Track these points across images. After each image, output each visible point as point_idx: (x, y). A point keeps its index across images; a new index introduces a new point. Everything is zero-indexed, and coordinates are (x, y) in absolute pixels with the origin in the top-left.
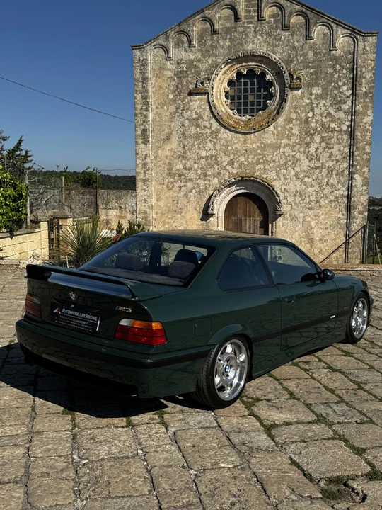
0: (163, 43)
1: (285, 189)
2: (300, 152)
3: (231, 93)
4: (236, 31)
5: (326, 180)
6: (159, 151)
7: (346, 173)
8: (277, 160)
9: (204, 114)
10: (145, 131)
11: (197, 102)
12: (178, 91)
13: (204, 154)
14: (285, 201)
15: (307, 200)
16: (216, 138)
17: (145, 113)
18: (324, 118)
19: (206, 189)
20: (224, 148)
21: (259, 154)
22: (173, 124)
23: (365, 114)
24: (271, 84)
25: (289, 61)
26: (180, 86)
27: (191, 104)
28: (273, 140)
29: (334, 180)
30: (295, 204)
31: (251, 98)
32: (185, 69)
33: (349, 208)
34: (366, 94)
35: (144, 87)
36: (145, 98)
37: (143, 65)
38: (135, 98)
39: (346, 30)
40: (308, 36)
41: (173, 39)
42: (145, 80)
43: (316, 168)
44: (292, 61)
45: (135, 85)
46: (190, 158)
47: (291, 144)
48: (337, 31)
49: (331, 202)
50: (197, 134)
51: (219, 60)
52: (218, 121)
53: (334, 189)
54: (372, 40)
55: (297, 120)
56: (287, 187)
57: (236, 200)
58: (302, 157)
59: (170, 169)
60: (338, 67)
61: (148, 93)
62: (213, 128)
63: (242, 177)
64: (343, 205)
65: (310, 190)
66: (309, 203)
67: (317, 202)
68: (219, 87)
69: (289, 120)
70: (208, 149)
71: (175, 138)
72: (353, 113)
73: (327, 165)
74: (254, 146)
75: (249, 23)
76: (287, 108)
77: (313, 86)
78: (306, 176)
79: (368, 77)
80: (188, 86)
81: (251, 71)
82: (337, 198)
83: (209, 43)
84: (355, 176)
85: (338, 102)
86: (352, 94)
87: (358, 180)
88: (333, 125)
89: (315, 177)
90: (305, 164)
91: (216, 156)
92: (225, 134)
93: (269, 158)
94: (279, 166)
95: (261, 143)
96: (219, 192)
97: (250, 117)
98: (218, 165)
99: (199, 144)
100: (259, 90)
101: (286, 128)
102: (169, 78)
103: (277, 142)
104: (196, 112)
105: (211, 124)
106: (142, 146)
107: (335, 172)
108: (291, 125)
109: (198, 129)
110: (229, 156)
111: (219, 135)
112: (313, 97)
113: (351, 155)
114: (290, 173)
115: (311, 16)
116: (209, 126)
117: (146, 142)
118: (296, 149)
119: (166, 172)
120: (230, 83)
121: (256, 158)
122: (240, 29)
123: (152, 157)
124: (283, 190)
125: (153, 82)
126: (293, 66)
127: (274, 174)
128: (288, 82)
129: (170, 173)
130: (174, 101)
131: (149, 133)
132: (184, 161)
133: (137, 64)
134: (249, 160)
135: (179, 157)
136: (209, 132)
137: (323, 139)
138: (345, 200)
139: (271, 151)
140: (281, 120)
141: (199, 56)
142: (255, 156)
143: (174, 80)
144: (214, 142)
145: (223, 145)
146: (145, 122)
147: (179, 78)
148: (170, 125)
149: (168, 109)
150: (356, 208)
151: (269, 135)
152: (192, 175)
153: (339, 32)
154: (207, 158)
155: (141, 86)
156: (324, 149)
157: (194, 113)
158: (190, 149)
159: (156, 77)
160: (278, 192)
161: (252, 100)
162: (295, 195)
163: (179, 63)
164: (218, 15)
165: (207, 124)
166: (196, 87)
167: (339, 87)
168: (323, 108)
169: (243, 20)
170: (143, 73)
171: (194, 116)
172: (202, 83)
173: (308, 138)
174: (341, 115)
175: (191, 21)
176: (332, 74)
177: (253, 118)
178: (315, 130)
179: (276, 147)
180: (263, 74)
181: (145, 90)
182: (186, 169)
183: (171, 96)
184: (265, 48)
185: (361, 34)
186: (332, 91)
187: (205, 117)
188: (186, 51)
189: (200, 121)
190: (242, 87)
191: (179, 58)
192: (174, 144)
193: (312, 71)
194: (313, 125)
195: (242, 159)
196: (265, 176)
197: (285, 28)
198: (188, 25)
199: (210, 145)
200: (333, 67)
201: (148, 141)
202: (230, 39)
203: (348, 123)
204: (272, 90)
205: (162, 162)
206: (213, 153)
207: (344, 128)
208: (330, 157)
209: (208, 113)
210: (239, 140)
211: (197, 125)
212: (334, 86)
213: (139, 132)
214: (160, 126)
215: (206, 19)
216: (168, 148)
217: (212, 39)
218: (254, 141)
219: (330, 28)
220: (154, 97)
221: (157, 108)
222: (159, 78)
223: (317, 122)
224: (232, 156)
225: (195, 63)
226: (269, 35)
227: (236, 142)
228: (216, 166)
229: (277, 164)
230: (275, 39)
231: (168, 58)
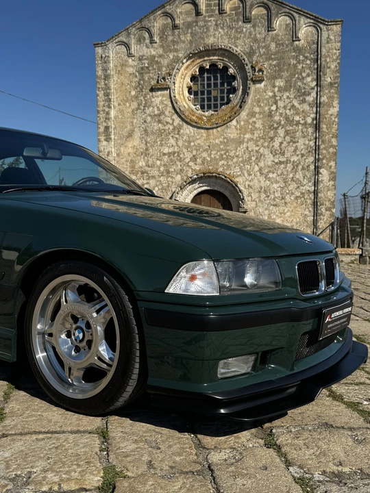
0: (125, 40)
1: (249, 185)
2: (264, 147)
3: (194, 88)
4: (197, 25)
5: (291, 176)
6: (122, 149)
7: (312, 167)
8: (240, 155)
9: (166, 109)
10: (107, 128)
11: (159, 98)
12: (139, 87)
13: (166, 150)
14: (250, 198)
15: (272, 196)
16: (178, 134)
17: (107, 110)
18: (288, 111)
19: (168, 186)
20: (186, 144)
21: (222, 150)
22: (135, 121)
23: (330, 105)
24: (234, 78)
25: (251, 54)
26: (142, 82)
27: (153, 100)
28: (236, 135)
29: (299, 175)
30: (260, 201)
31: (214, 93)
32: (146, 65)
33: (315, 204)
34: (331, 84)
35: (106, 84)
36: (107, 95)
37: (105, 62)
38: (98, 95)
39: (309, 20)
40: (270, 28)
41: (135, 35)
42: (107, 77)
43: (281, 163)
44: (254, 53)
45: (98, 82)
46: (152, 155)
47: (255, 138)
48: (300, 20)
49: (297, 198)
50: (159, 130)
51: (180, 55)
52: (180, 116)
53: (300, 184)
54: (337, 28)
55: (260, 113)
56: (251, 184)
57: (200, 198)
58: (266, 152)
59: (133, 167)
60: (301, 58)
61: (110, 90)
62: (175, 124)
63: (204, 174)
64: (309, 202)
65: (275, 186)
66: (274, 200)
67: (283, 198)
68: (181, 83)
69: (252, 114)
70: (171, 145)
71: (137, 135)
72: (318, 105)
73: (292, 160)
74: (217, 141)
75: (209, 16)
76: (249, 101)
77: (276, 78)
78: (270, 172)
79: (333, 67)
80: (150, 82)
81: (213, 65)
82: (302, 193)
83: (170, 38)
84: (321, 171)
85: (302, 94)
86: (317, 85)
87: (325, 174)
88: (297, 118)
89: (279, 172)
90: (270, 159)
91: (178, 152)
92: (188, 130)
93: (232, 154)
94: (242, 162)
95: (224, 138)
96: (181, 189)
97: (213, 113)
98: (180, 162)
99: (162, 141)
100: (222, 84)
101: (249, 123)
102: (131, 74)
103: (240, 137)
104: (158, 108)
105: (173, 120)
106: (105, 143)
107: (300, 167)
108: (254, 119)
109: (160, 125)
110: (192, 152)
111: (182, 131)
112: (276, 89)
113: (317, 149)
114: (253, 168)
115: (273, 6)
116: (171, 122)
117: (108, 139)
118: (259, 143)
119: (129, 169)
120: (193, 78)
121: (219, 153)
122: (201, 23)
123: (114, 155)
124: (247, 187)
125: (115, 79)
126: (255, 58)
127: (237, 169)
128: (250, 74)
129: (132, 171)
130: (136, 97)
131: (112, 130)
132: (146, 158)
133: (100, 62)
134: (212, 156)
135: (142, 154)
136: (171, 128)
137: (287, 133)
138: (312, 196)
139: (234, 146)
140: (244, 114)
141: (161, 51)
142: (218, 151)
143: (136, 76)
144: (177, 138)
145: (186, 141)
146: (108, 119)
147: (141, 74)
148: (132, 122)
149: (130, 105)
150: (323, 204)
151: (232, 130)
152: (155, 172)
153: (302, 22)
154: (169, 154)
155: (103, 83)
156: (289, 143)
157: (156, 109)
158: (152, 146)
159: (118, 74)
160: (242, 188)
161: (215, 95)
162: (260, 192)
163: (140, 59)
164: (179, 10)
165: (169, 120)
166: (158, 82)
167: (303, 78)
168: (287, 101)
169: (204, 14)
170: (105, 70)
171: (156, 112)
172: (164, 78)
173: (272, 132)
174: (306, 107)
175: (152, 17)
176: (295, 66)
177: (216, 113)
178: (279, 123)
179: (240, 142)
180: (226, 68)
181: (107, 87)
182: (149, 166)
183: (133, 93)
184: (226, 41)
185: (324, 22)
186: (296, 82)
187: (167, 113)
188: (147, 47)
189: (162, 117)
190: (206, 82)
191: (141, 54)
192: (136, 141)
193: (274, 62)
194: (277, 118)
195: (205, 155)
196: (228, 172)
197: (247, 20)
198: (149, 21)
199: (172, 141)
200: (296, 58)
201: (110, 139)
202: (191, 33)
203: (313, 116)
204: (235, 84)
205: (125, 159)
206: (176, 150)
207: (309, 120)
208: (295, 151)
209: (170, 108)
210: (202, 136)
211: (160, 122)
212: (298, 78)
213: (102, 129)
214: (122, 122)
215: (167, 14)
216: (130, 144)
217: (173, 34)
218: (216, 136)
219: (293, 18)
220: (117, 94)
221: (119, 105)
222: (121, 74)
223: (281, 115)
224: (194, 153)
225: (156, 59)
226: (230, 28)
227: (198, 137)
228: (178, 163)
229: (240, 159)
230: (236, 31)
231: (130, 55)
